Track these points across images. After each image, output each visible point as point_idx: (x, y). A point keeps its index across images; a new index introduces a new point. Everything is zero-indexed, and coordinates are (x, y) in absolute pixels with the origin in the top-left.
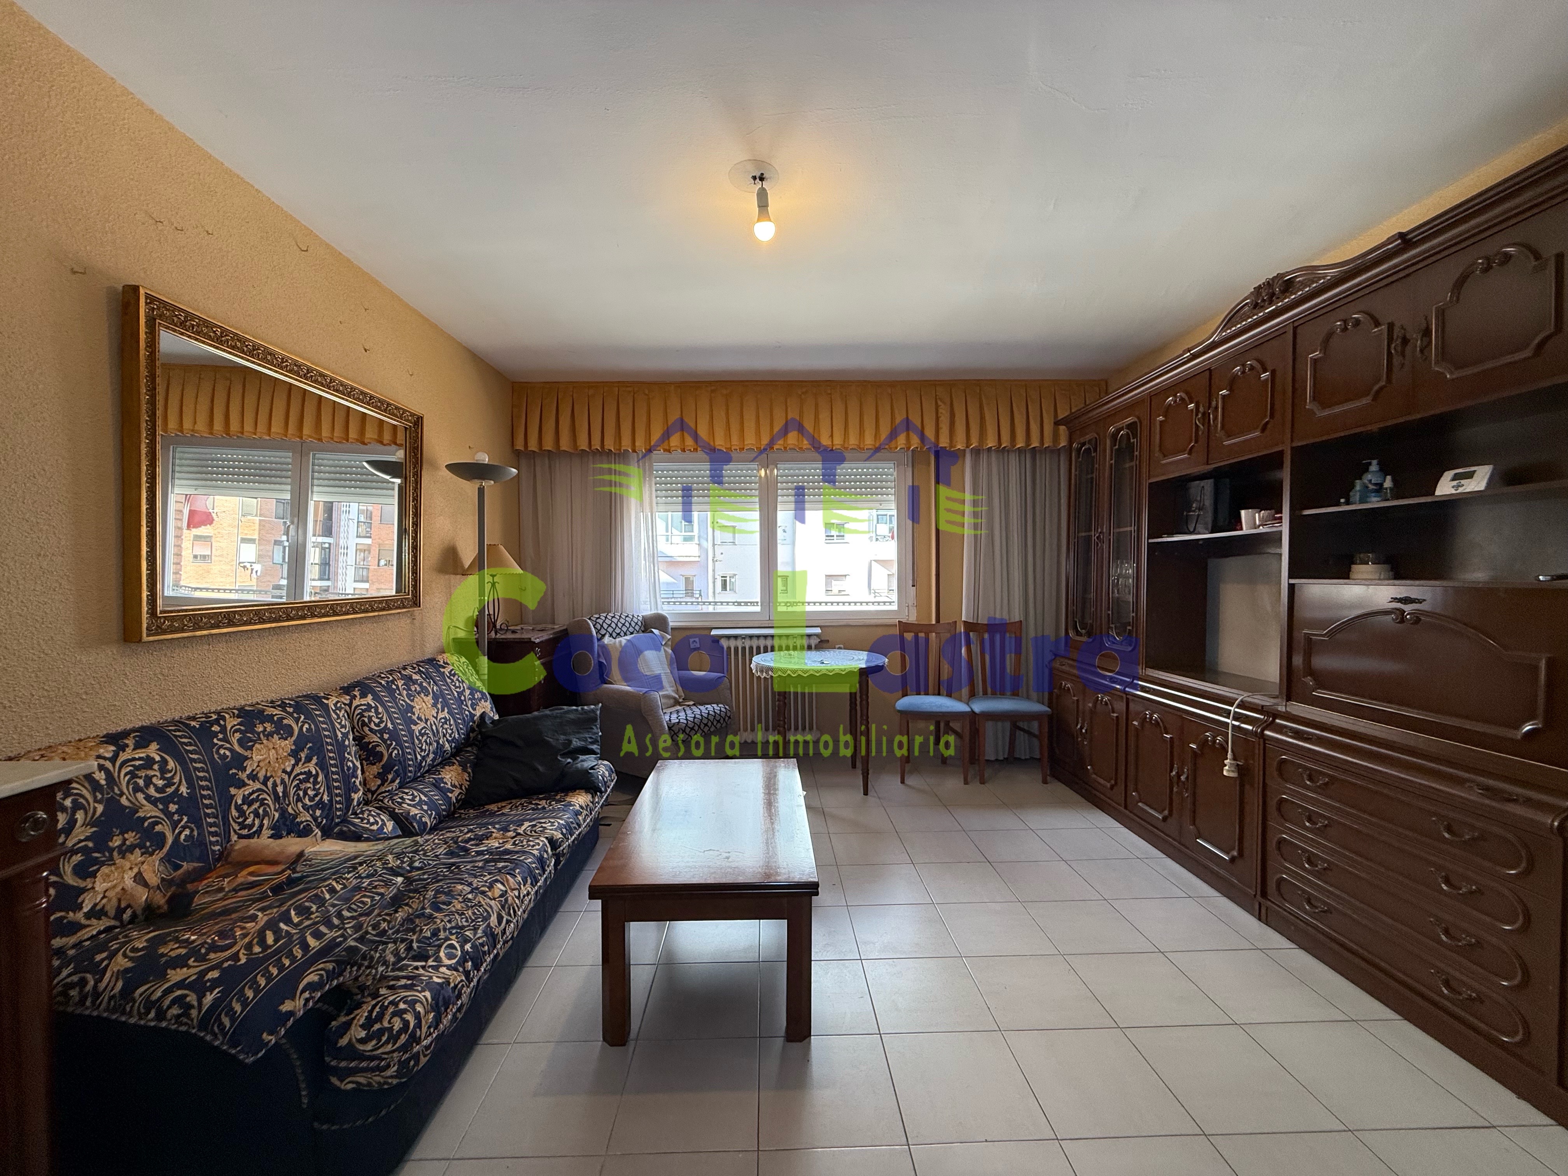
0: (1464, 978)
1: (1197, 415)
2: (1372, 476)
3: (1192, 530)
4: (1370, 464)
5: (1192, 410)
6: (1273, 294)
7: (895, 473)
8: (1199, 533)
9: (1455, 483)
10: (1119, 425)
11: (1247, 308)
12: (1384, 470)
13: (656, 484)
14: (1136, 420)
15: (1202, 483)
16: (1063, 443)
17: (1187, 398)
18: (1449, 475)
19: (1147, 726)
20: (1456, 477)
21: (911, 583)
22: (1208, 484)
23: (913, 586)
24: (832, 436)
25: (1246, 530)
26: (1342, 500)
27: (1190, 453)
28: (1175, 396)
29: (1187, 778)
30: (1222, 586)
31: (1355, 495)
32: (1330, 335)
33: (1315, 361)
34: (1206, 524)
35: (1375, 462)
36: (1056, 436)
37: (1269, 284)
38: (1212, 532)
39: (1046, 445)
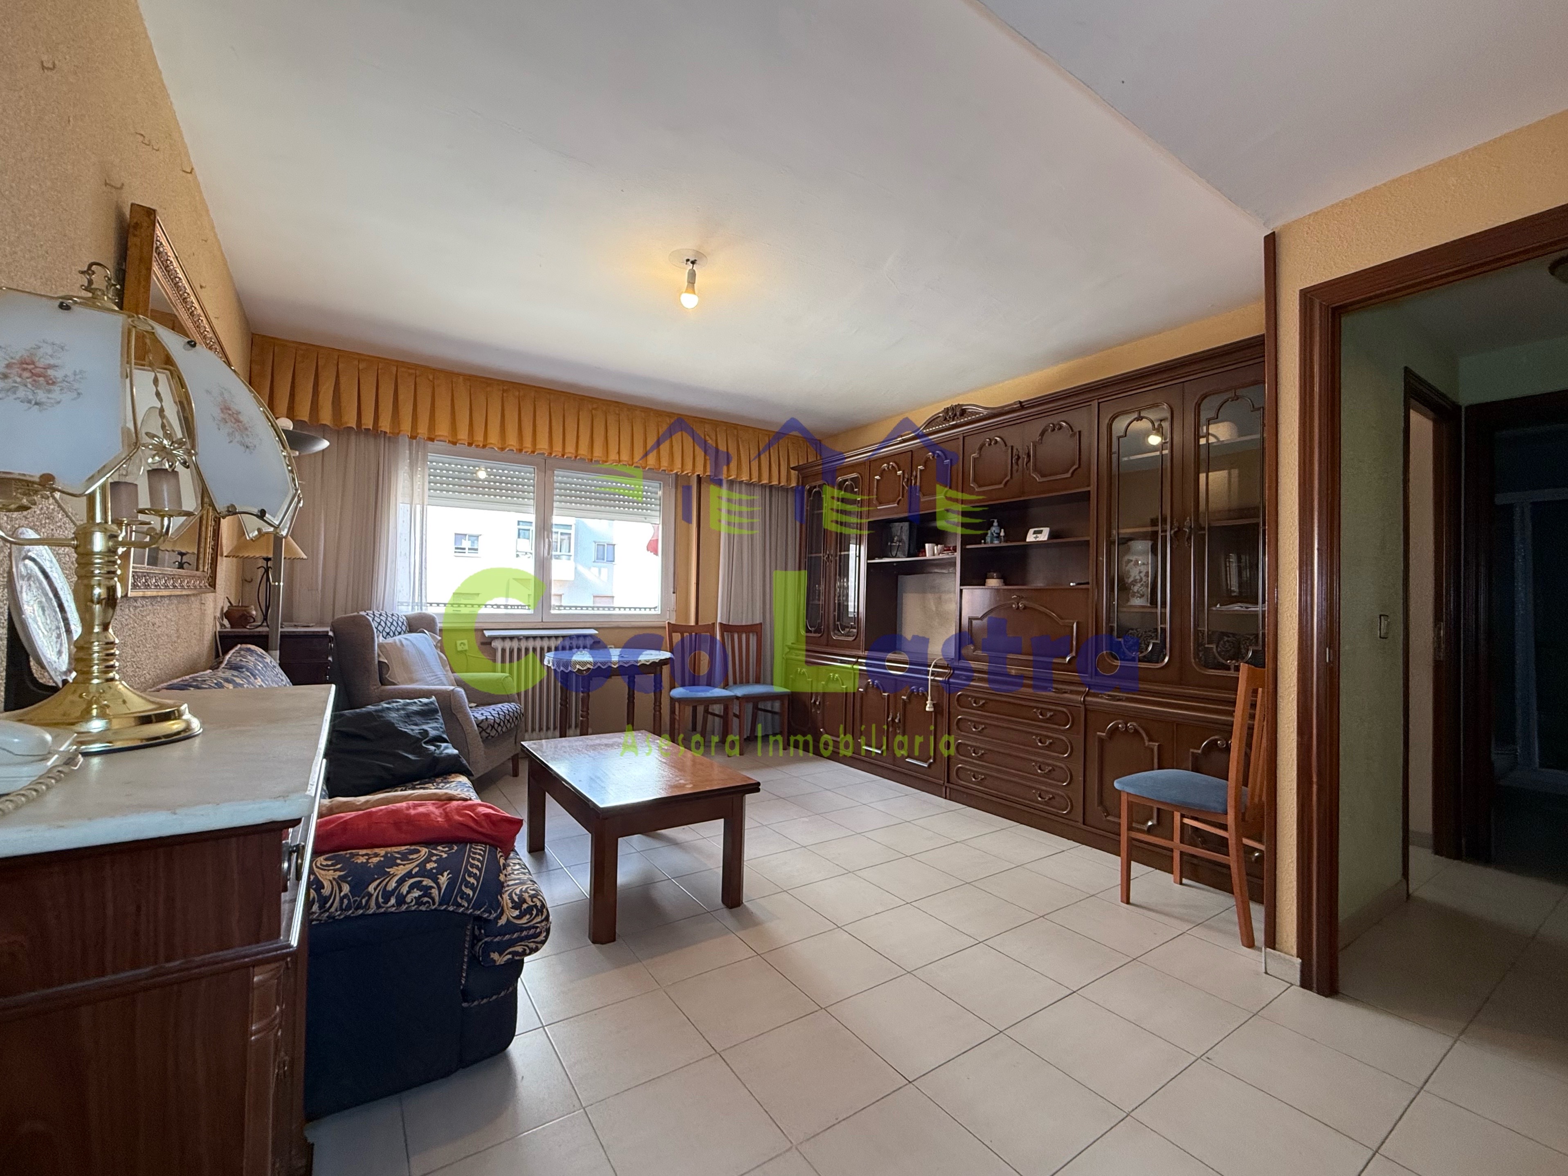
0: (1048, 789)
1: (903, 479)
2: (995, 529)
3: (894, 555)
4: (993, 521)
5: (900, 476)
6: (955, 415)
7: (660, 493)
8: (899, 557)
9: (1035, 535)
10: (845, 477)
11: (939, 419)
12: (1001, 526)
13: (430, 475)
14: (858, 475)
15: (901, 524)
16: (794, 484)
17: (896, 467)
18: (1031, 531)
19: (870, 690)
20: (1035, 533)
21: (672, 590)
22: (906, 525)
23: (674, 593)
24: (619, 453)
25: (928, 555)
26: (983, 541)
27: (898, 504)
28: (888, 464)
29: (899, 720)
30: (904, 594)
31: (988, 539)
32: (983, 445)
33: (975, 459)
34: (904, 551)
35: (996, 521)
36: (788, 479)
37: (953, 408)
38: (908, 557)
39: (782, 484)
